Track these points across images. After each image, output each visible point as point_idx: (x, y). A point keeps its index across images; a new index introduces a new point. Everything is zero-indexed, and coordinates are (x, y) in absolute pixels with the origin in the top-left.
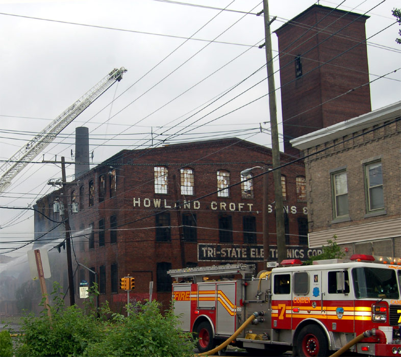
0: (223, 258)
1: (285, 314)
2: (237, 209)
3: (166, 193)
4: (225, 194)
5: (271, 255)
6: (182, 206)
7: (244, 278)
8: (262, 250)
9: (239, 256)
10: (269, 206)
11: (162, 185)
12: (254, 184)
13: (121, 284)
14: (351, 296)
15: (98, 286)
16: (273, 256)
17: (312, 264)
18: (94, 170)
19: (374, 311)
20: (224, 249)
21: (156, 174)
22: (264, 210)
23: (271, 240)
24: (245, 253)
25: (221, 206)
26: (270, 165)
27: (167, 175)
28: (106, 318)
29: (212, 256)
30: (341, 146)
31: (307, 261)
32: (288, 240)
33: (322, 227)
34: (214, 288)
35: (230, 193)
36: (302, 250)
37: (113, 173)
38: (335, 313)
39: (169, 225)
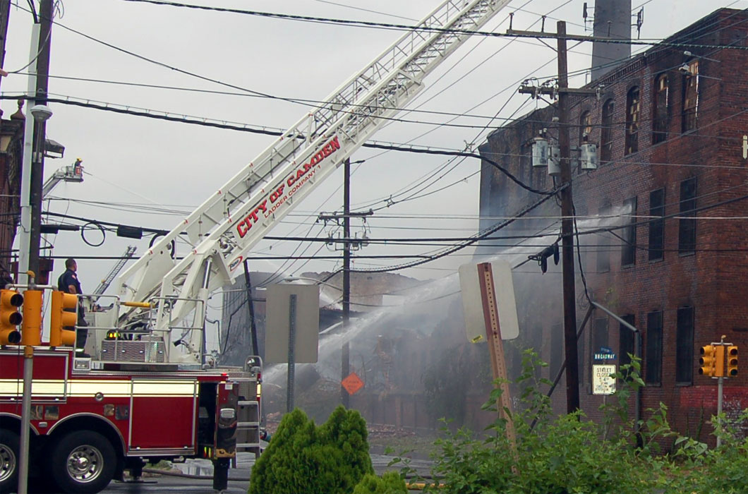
13: (701, 361)
15: (642, 363)
18: (644, 59)
28: (658, 449)
37: (693, 69)
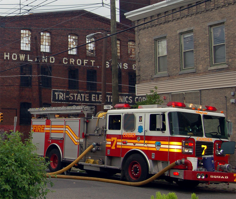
0: (71, 101)
1: (116, 145)
2: (83, 64)
3: (29, 50)
4: (74, 52)
5: (107, 100)
6: (41, 61)
7: (86, 117)
8: (100, 96)
9: (83, 100)
10: (107, 62)
11: (26, 44)
12: (96, 46)
14: (167, 133)
16: (109, 101)
17: (138, 108)
19: (184, 145)
20: (71, 94)
21: (22, 35)
22: (103, 65)
23: (108, 88)
24: (88, 97)
25: (71, 61)
26: (109, 32)
27: (30, 36)
29: (62, 99)
30: (163, 19)
31: (134, 105)
32: (120, 89)
33: (147, 80)
34: (63, 123)
35: (78, 52)
36: (131, 97)
38: (154, 146)
39: (31, 74)
